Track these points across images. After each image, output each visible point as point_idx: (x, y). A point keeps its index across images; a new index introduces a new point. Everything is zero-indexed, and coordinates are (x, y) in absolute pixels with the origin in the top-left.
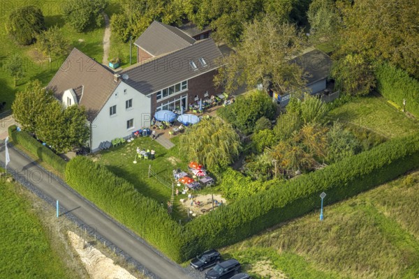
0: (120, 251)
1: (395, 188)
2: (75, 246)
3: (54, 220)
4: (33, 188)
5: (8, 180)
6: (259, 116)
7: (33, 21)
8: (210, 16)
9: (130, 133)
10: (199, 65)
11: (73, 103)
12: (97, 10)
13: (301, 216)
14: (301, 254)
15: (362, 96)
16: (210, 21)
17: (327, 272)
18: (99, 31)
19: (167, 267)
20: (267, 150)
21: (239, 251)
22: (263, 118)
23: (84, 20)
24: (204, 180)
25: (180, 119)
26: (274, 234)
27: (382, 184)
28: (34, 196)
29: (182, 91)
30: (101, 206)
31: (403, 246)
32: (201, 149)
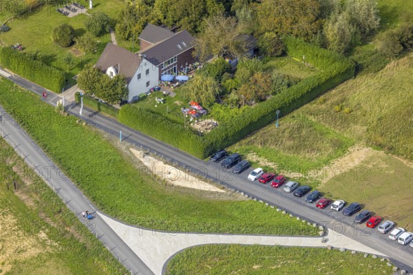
0: (166, 157)
1: (314, 105)
2: (138, 157)
3: (119, 143)
4: (101, 127)
5: (84, 124)
6: (223, 73)
7: (69, 32)
8: (175, 19)
9: (148, 90)
10: (182, 46)
11: (114, 74)
12: (106, 23)
13: (265, 126)
14: (272, 147)
15: (277, 56)
16: (176, 22)
17: (291, 155)
18: (108, 35)
19: (196, 162)
20: (234, 91)
21: (235, 149)
22: (226, 74)
23: (99, 29)
24: (201, 112)
25: (177, 78)
26: (253, 138)
27: (306, 103)
28: (102, 131)
29: (174, 62)
30: (145, 132)
31: (330, 137)
32: (197, 94)
